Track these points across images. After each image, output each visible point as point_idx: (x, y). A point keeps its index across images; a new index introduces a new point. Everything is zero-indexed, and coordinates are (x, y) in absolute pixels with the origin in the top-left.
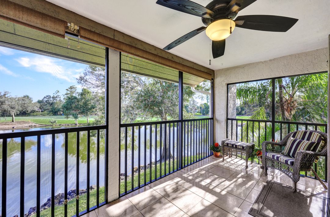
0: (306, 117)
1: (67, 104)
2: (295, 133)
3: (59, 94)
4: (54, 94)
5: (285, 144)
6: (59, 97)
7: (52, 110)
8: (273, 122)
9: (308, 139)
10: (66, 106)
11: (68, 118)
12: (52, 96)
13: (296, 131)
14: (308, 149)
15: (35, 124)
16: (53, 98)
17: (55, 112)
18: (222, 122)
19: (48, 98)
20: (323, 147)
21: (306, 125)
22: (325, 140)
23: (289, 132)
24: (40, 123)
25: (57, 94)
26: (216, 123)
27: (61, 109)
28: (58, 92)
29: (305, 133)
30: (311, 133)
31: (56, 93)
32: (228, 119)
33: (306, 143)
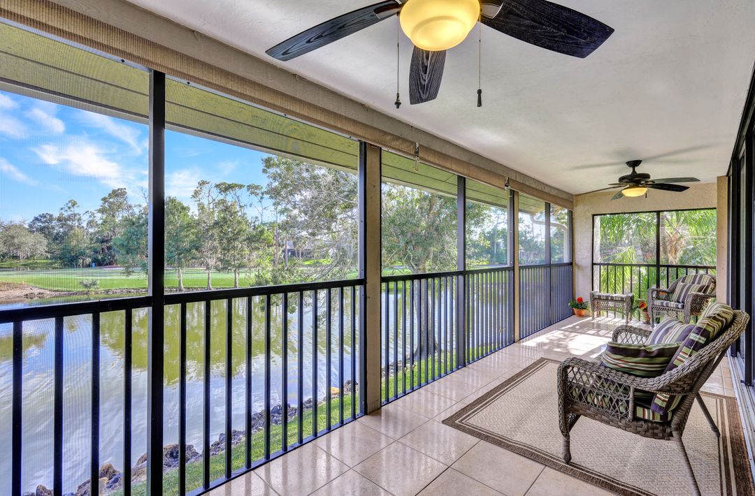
0: (697, 259)
1: (129, 239)
2: (685, 278)
3: (76, 210)
4: (63, 211)
5: (673, 291)
6: (77, 217)
7: (63, 254)
8: (658, 266)
9: (699, 283)
10: (125, 244)
11: (129, 273)
12: (56, 215)
13: (685, 275)
14: (700, 291)
15: (42, 291)
16: (59, 220)
17: (69, 260)
18: (586, 268)
19: (45, 222)
20: (713, 289)
21: (696, 267)
22: (715, 283)
23: (677, 278)
24: (53, 289)
25: (72, 209)
26: (576, 270)
27: (87, 251)
28: (74, 204)
29: (696, 277)
30: (701, 276)
31: (67, 208)
32: (593, 264)
33: (696, 286)
